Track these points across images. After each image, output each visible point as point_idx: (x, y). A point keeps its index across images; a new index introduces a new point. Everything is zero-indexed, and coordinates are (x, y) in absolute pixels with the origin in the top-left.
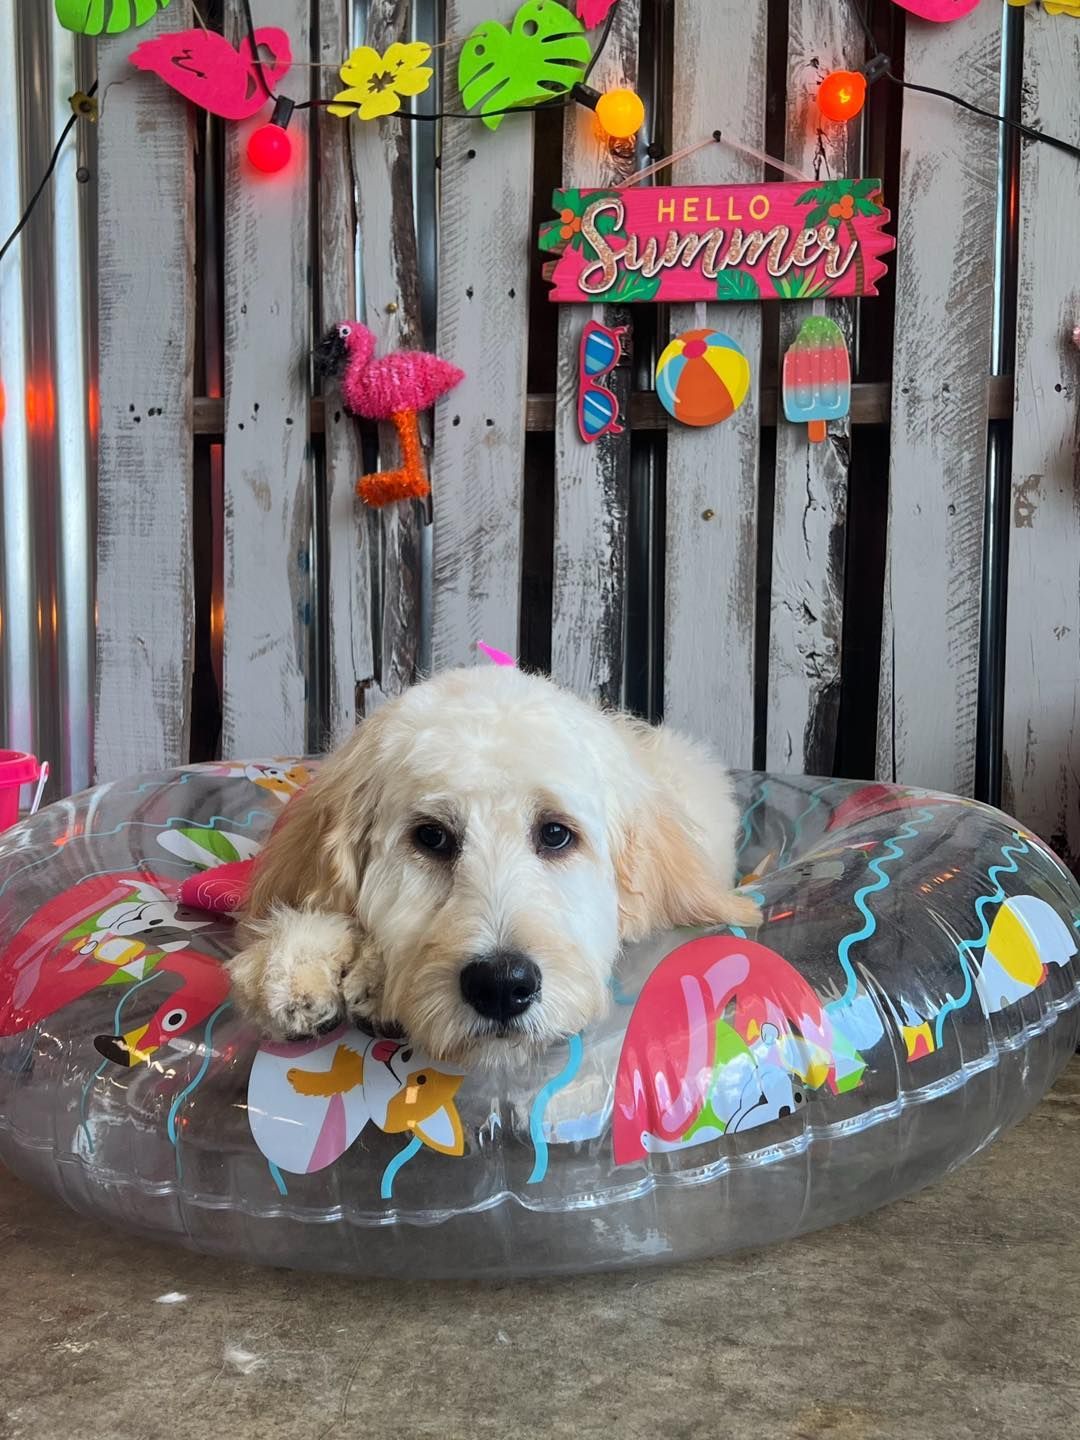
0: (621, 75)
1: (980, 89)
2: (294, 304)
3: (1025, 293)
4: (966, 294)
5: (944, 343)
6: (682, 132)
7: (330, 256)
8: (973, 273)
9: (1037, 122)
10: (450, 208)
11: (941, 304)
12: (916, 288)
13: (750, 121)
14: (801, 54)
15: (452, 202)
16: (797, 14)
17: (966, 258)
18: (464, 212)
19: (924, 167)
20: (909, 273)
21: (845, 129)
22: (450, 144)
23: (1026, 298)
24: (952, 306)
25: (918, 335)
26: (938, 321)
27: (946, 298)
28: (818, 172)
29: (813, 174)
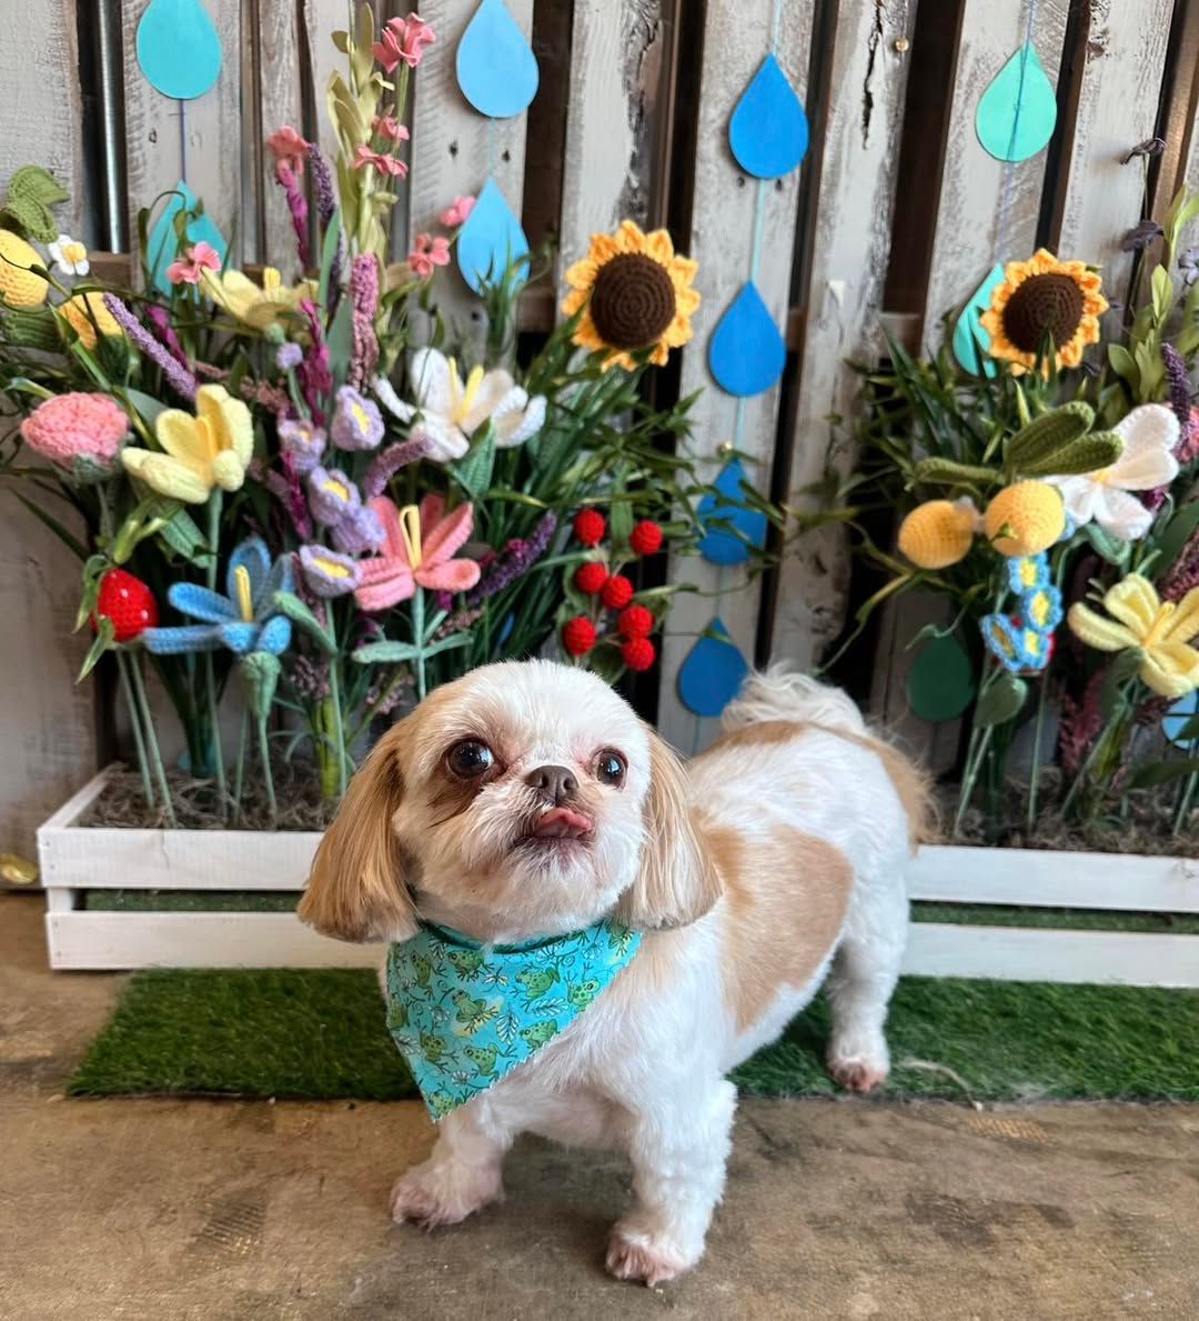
3: (1068, 230)
4: (1008, 221)
8: (1019, 201)
9: (1105, 32)
11: (983, 233)
12: (960, 210)
15: (434, 25)
17: (1014, 184)
19: (982, 67)
20: (954, 193)
21: (906, 4)
23: (1070, 236)
24: (993, 236)
25: (957, 264)
26: (978, 251)
27: (988, 226)
28: (872, 53)
29: (868, 56)
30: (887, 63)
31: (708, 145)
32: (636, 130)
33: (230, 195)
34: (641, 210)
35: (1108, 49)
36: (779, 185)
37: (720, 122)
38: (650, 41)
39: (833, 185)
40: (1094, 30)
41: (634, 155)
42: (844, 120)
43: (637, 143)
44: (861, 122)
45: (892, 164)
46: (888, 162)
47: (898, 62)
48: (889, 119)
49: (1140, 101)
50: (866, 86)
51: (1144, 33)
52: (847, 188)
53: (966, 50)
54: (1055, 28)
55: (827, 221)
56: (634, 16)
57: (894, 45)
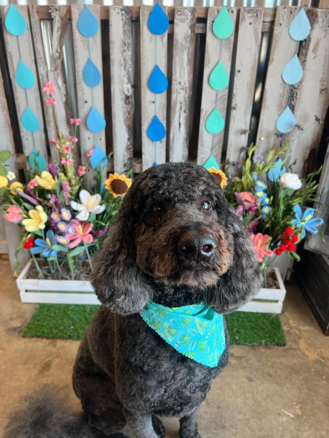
0: (127, 82)
1: (222, 94)
4: (215, 147)
6: (144, 99)
7: (49, 127)
8: (217, 142)
9: (236, 104)
11: (209, 149)
12: (203, 144)
13: (162, 98)
14: (176, 80)
15: (82, 114)
16: (175, 69)
17: (216, 138)
19: (207, 113)
20: (202, 141)
21: (187, 103)
22: (80, 97)
24: (212, 149)
25: (203, 155)
26: (208, 153)
27: (210, 147)
28: (180, 114)
30: (184, 116)
31: (144, 135)
32: (128, 132)
34: (131, 149)
35: (236, 108)
36: (161, 142)
38: (130, 114)
39: (173, 142)
40: (233, 105)
41: (128, 138)
42: (174, 128)
43: (129, 135)
44: (178, 127)
45: (187, 137)
47: (186, 115)
48: (185, 127)
49: (245, 119)
50: (179, 121)
51: (245, 104)
52: (176, 142)
53: (203, 110)
54: (224, 104)
55: (172, 149)
56: (125, 110)
57: (185, 112)
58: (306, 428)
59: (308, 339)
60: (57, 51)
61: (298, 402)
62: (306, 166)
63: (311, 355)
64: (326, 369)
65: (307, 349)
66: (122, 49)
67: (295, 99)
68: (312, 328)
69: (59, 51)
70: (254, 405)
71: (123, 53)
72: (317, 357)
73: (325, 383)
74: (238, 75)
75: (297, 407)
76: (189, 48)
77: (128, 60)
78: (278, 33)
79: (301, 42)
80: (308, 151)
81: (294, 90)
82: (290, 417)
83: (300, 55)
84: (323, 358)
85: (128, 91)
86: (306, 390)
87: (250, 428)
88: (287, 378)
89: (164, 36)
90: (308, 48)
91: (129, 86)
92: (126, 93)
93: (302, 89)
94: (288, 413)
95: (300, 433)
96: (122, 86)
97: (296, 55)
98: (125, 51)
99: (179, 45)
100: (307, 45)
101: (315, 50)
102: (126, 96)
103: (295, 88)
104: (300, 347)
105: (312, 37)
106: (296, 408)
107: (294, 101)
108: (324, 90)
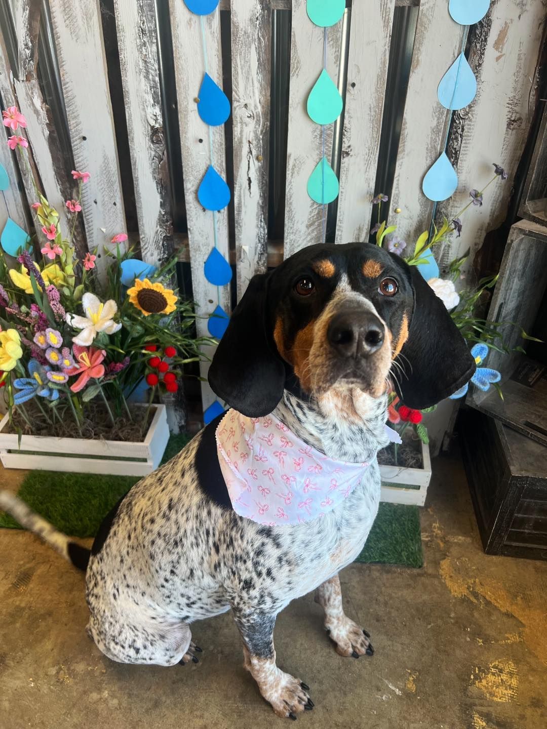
0: (152, 102)
2: (15, 201)
3: (339, 224)
4: (314, 222)
5: (305, 242)
6: (184, 135)
7: (27, 181)
8: (318, 213)
9: (349, 147)
10: (79, 162)
11: (304, 225)
12: (293, 217)
13: (216, 132)
14: (239, 101)
15: (80, 159)
16: (236, 79)
17: (315, 206)
18: (86, 164)
19: (298, 162)
20: (290, 211)
21: (261, 142)
22: (73, 130)
23: (340, 226)
24: (309, 226)
25: (294, 237)
26: (303, 232)
27: (306, 222)
29: (247, 162)
30: (255, 166)
31: (189, 197)
32: (161, 193)
33: (22, 220)
34: (167, 221)
35: (351, 153)
36: (220, 212)
37: (193, 189)
38: (162, 160)
39: (240, 211)
40: (345, 146)
41: (161, 202)
42: (241, 187)
43: (162, 198)
44: (247, 186)
45: (263, 203)
46: (260, 202)
47: (260, 164)
48: (259, 186)
49: (367, 173)
50: (248, 175)
51: (367, 146)
52: (245, 212)
53: (290, 156)
54: (327, 145)
55: (239, 224)
56: (153, 153)
57: (257, 158)
58: (418, 716)
59: (458, 559)
60: (26, 45)
61: (414, 670)
62: (479, 260)
63: (456, 588)
64: (476, 614)
65: (451, 577)
66: (138, 40)
67: (460, 139)
68: (469, 540)
69: (30, 45)
70: (339, 669)
71: (141, 48)
72: (466, 592)
73: (468, 639)
74: (352, 92)
75: (411, 679)
76: (259, 39)
77: (152, 61)
78: (427, 10)
79: (473, 28)
80: (484, 234)
81: (457, 121)
82: (396, 693)
83: (471, 53)
84: (476, 595)
85: (156, 120)
86: (432, 650)
87: (324, 707)
88: (405, 625)
89: (213, 16)
90: (486, 40)
91: (157, 110)
92: (153, 123)
93: (473, 120)
94: (393, 688)
95: (405, 724)
96: (144, 109)
97: (463, 55)
98: (144, 44)
99: (241, 33)
100: (484, 34)
101: (498, 44)
102: (152, 127)
103: (460, 118)
104: (441, 572)
105: (493, 17)
106: (408, 680)
107: (457, 142)
108: (514, 121)
